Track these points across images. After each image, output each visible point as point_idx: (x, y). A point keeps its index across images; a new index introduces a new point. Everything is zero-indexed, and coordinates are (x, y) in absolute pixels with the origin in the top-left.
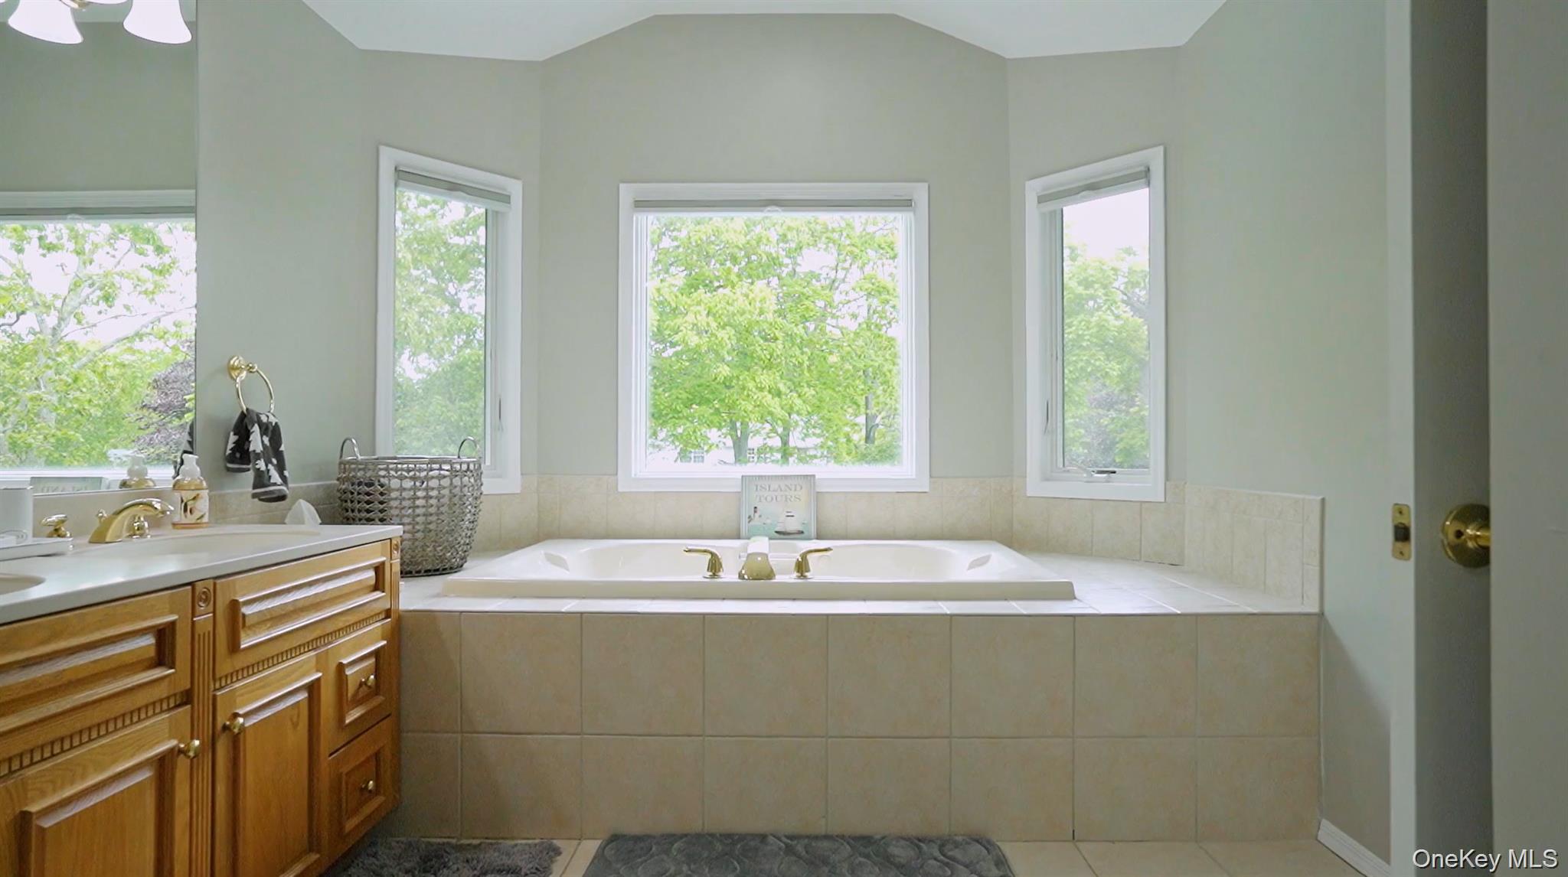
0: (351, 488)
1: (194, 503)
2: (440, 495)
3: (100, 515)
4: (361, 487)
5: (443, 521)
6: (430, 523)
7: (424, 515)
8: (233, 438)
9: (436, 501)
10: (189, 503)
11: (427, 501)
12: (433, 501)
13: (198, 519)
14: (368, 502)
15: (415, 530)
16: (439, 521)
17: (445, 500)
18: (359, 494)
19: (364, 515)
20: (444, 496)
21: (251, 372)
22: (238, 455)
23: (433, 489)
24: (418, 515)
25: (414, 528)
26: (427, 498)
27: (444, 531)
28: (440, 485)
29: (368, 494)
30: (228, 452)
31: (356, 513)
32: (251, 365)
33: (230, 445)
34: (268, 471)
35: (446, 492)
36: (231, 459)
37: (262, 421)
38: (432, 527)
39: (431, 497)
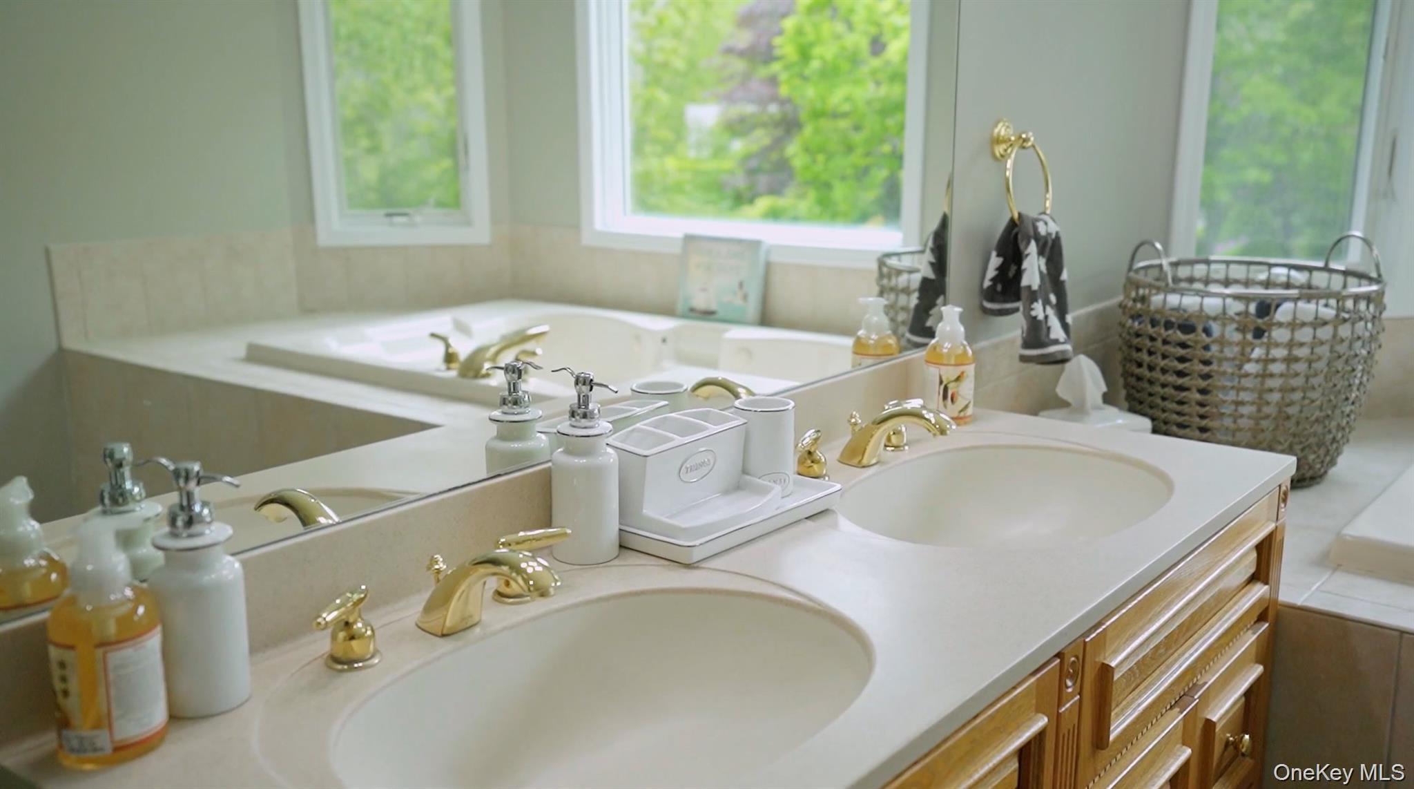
0: (1151, 330)
1: (958, 386)
2: (1314, 357)
3: (853, 420)
4: (1170, 332)
5: (1313, 401)
6: (1289, 405)
7: (1281, 390)
8: (995, 261)
9: (1306, 365)
10: (951, 386)
11: (1288, 367)
12: (1301, 367)
13: (961, 411)
14: (1182, 360)
15: (1262, 415)
16: (1307, 402)
17: (1320, 365)
18: (1165, 342)
19: (1171, 378)
20: (1320, 358)
21: (1024, 148)
22: (999, 288)
23: (1302, 345)
24: (1271, 390)
25: (1259, 410)
26: (1290, 360)
27: (1313, 418)
28: (1314, 337)
29: (1183, 345)
30: (987, 283)
31: (1157, 374)
32: (1024, 136)
33: (991, 273)
34: (1046, 317)
35: (1324, 351)
36: (990, 294)
37: (1039, 233)
38: (1292, 410)
39: (1297, 360)
